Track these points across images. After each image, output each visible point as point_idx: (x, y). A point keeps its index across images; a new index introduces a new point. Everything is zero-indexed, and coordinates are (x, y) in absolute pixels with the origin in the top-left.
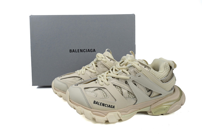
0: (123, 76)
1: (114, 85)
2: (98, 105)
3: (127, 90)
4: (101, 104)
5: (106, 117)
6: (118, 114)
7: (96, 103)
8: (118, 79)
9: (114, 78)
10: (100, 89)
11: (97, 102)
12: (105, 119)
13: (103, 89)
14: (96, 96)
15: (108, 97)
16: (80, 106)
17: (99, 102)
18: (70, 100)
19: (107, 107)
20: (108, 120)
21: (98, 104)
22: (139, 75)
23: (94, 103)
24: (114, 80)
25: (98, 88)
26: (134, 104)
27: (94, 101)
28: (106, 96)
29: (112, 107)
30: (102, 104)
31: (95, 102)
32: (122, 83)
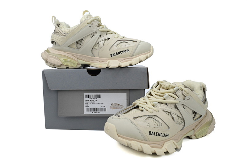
0: (171, 100)
1: (164, 111)
2: (155, 135)
3: (177, 115)
4: (157, 134)
5: (163, 148)
6: (173, 142)
7: (152, 134)
8: (166, 104)
9: (161, 103)
10: (150, 117)
11: (153, 132)
12: (164, 150)
13: (153, 116)
14: (149, 126)
15: (161, 125)
16: (134, 140)
17: (155, 132)
18: (118, 134)
19: (163, 136)
20: (167, 150)
22: (189, 98)
24: (161, 106)
25: (148, 116)
26: (182, 129)
28: (158, 124)
29: (166, 136)
30: (158, 133)
32: (171, 108)
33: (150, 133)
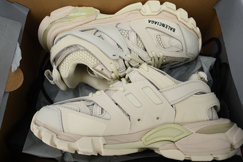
4: (167, 27)
11: (171, 30)
15: (156, 35)
17: (169, 29)
19: (158, 22)
21: (170, 28)
23: (175, 29)
26: (118, 24)
27: (174, 32)
28: (158, 37)
29: (152, 22)
30: (165, 27)
31: (173, 30)
33: (174, 30)
